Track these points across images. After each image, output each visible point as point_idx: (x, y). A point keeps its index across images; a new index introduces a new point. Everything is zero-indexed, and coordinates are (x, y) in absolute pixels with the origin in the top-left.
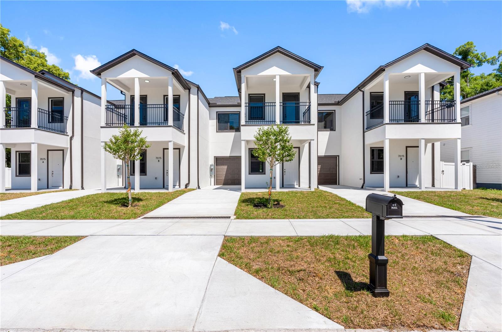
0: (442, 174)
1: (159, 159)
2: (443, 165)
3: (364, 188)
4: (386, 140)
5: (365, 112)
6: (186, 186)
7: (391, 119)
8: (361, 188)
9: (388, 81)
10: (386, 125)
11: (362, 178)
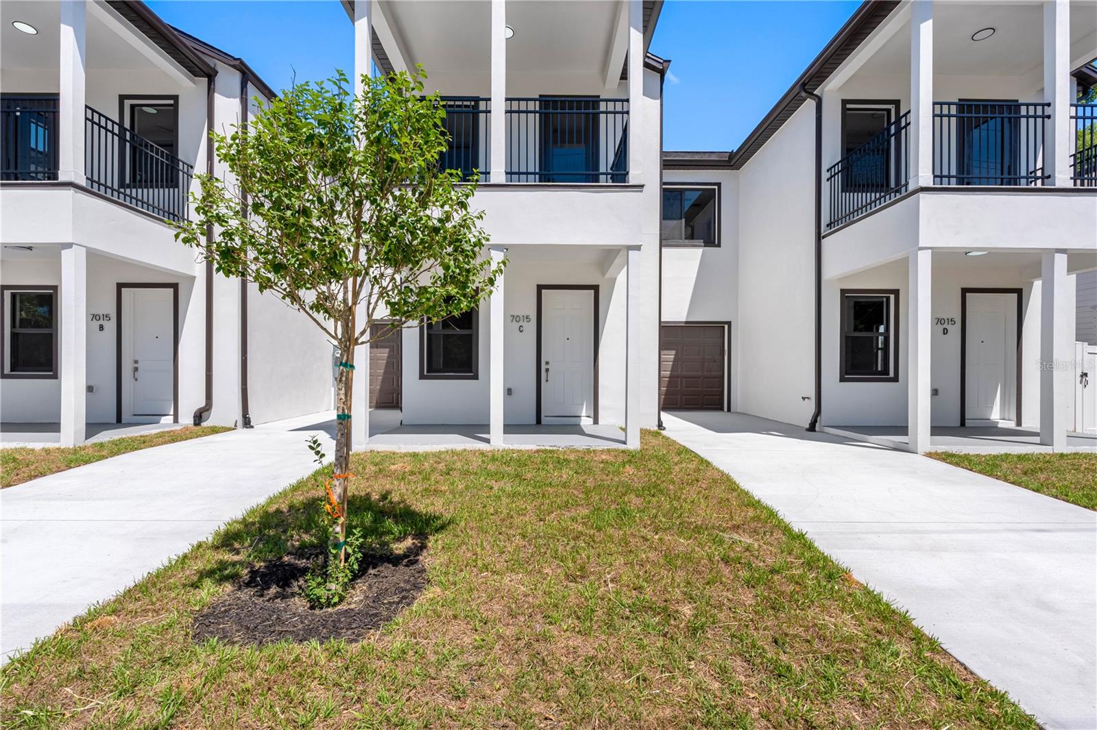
0: (1079, 386)
1: (101, 322)
2: (1086, 354)
3: (817, 429)
4: (920, 253)
5: (825, 167)
6: (199, 417)
7: (938, 173)
8: (808, 430)
9: (930, 22)
10: (922, 195)
11: (812, 393)
